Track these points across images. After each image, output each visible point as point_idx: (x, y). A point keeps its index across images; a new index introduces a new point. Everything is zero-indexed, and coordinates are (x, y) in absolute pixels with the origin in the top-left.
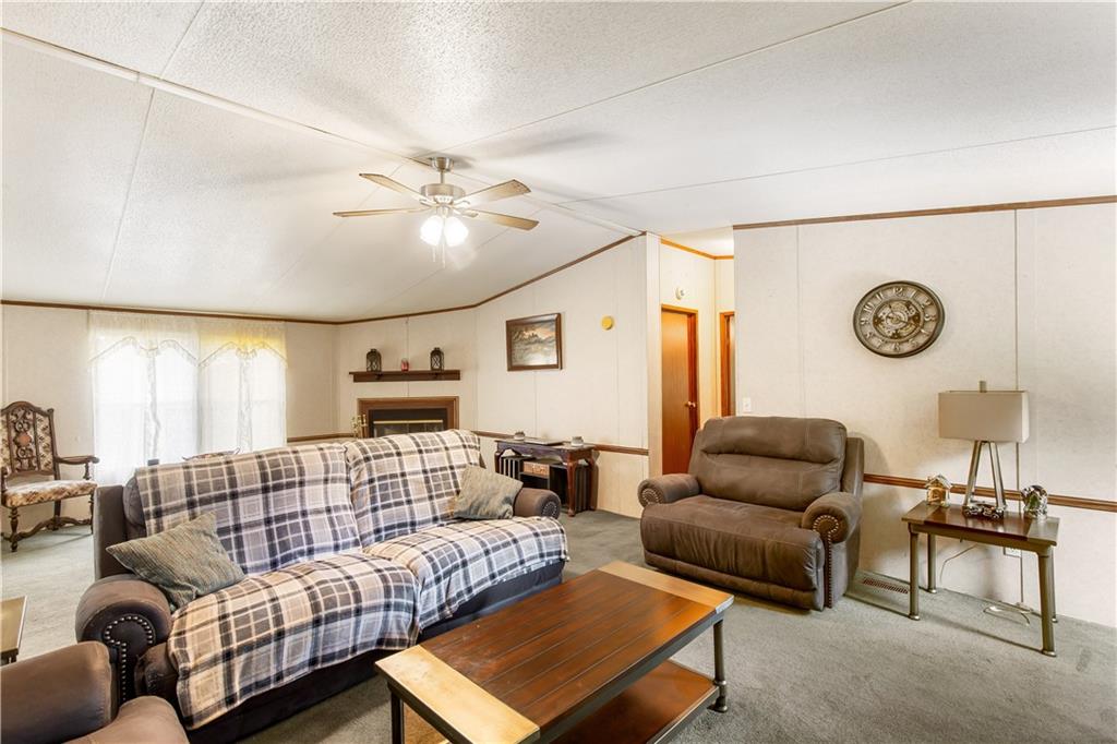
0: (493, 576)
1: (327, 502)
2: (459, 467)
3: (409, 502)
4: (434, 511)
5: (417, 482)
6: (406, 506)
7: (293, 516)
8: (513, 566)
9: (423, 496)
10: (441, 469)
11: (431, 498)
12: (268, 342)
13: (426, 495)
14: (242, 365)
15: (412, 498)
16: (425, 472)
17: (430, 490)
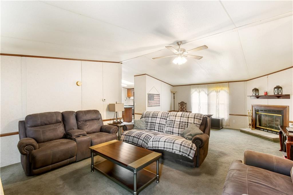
0: (164, 148)
1: (160, 122)
2: (190, 123)
3: (173, 127)
4: (179, 132)
5: (177, 124)
6: (172, 128)
7: (154, 123)
8: (169, 148)
9: (177, 127)
10: (185, 122)
11: (179, 128)
12: (223, 88)
13: (178, 127)
14: (217, 94)
15: (174, 127)
16: (180, 122)
17: (179, 126)
